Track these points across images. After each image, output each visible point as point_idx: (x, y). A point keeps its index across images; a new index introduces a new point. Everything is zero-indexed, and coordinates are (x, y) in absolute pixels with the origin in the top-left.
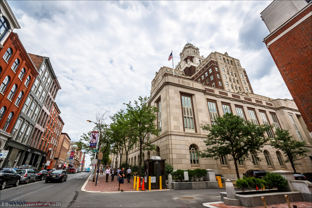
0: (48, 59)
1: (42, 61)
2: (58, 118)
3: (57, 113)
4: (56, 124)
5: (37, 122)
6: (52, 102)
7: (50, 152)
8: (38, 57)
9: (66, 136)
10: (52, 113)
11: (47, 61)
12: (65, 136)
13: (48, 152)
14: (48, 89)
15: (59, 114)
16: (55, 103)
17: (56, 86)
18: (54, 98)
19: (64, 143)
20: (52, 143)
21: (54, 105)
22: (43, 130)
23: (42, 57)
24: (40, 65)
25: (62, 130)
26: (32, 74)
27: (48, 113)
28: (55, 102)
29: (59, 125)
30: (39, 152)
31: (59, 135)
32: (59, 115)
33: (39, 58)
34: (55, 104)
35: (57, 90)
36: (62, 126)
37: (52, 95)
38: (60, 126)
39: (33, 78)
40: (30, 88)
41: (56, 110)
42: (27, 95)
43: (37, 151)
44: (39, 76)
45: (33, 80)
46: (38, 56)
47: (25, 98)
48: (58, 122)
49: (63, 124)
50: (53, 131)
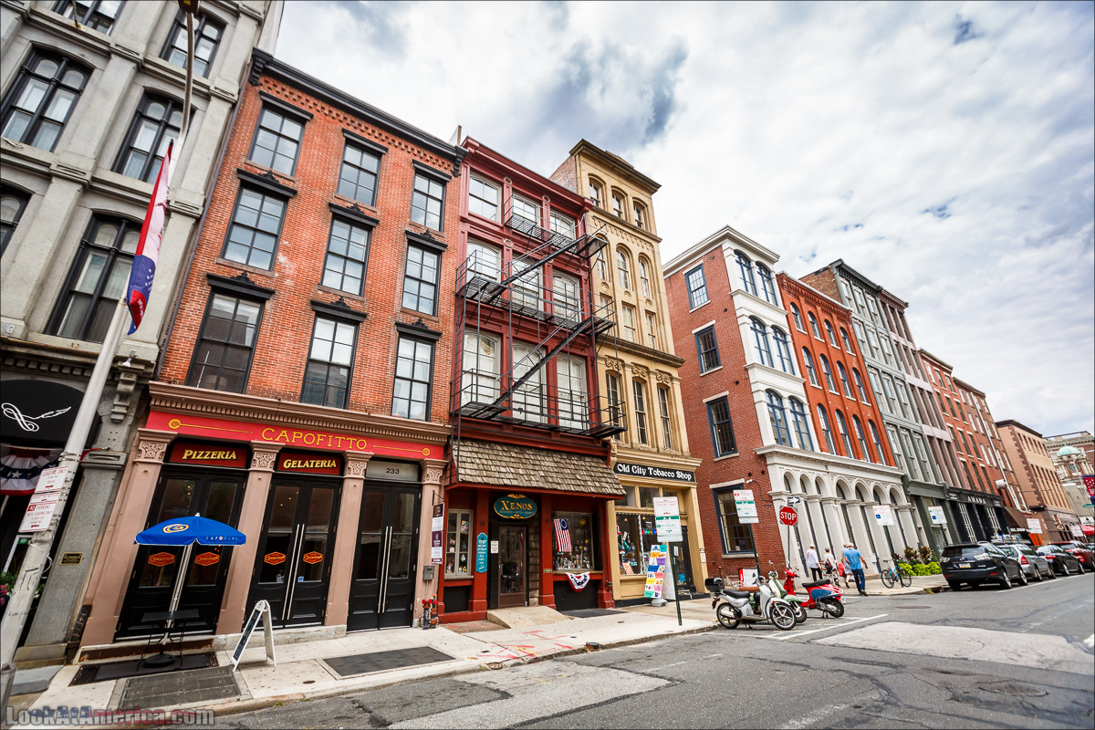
0: (840, 263)
1: (834, 276)
2: (955, 387)
3: (945, 373)
4: (963, 406)
5: (920, 421)
6: (914, 352)
7: (1003, 491)
8: (819, 275)
9: (1017, 430)
10: (933, 381)
11: (842, 269)
12: (1013, 430)
13: (999, 491)
14: (885, 327)
15: (950, 373)
16: (921, 351)
17: (893, 307)
18: (909, 339)
19: (1026, 452)
20: (991, 463)
21: (923, 358)
22: (946, 436)
23: (826, 269)
24: (837, 287)
25: (989, 414)
26: (843, 321)
27: (927, 387)
28: (918, 349)
29: (971, 404)
30: (978, 497)
31: (993, 432)
32: (952, 376)
33: (824, 276)
34: (924, 355)
35: (901, 314)
36: (982, 401)
37: (900, 335)
38: (978, 407)
39: (848, 328)
40: (858, 353)
41: (935, 368)
42: (864, 371)
43: (973, 495)
44: (853, 315)
45: (852, 331)
46: (817, 273)
47: (866, 379)
48: (962, 396)
49: (981, 396)
50: (968, 427)
